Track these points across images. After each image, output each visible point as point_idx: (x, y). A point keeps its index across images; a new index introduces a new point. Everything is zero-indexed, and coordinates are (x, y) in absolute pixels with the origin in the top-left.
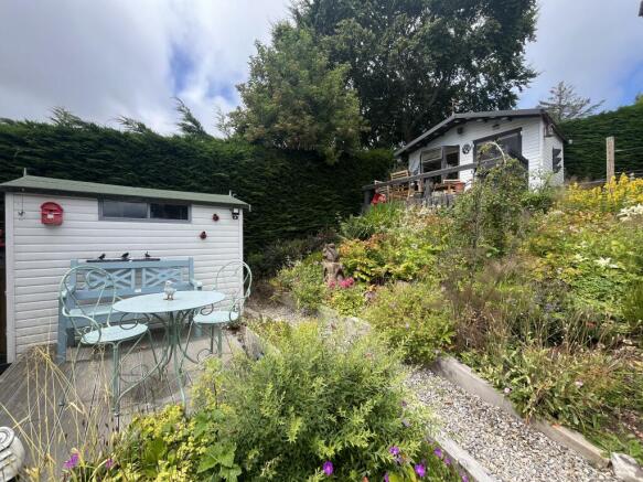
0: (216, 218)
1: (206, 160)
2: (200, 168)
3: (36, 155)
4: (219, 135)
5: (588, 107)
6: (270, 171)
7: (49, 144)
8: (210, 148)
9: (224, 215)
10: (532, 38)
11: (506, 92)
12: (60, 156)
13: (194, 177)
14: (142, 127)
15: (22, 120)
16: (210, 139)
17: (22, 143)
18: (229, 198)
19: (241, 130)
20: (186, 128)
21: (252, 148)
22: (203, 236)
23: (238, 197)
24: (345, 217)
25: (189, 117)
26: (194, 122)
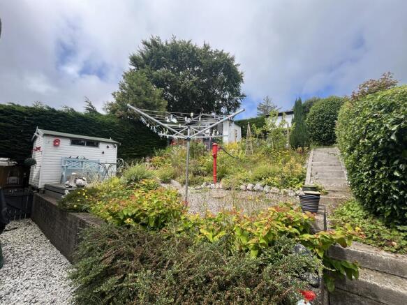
0: (108, 147)
1: (99, 124)
2: (96, 127)
3: (32, 120)
4: (104, 113)
5: (276, 109)
6: (127, 130)
7: (36, 116)
8: (100, 119)
9: (111, 146)
10: (243, 82)
11: (236, 101)
12: (40, 120)
13: (93, 131)
14: (72, 110)
15: (24, 105)
16: (100, 115)
17: (27, 115)
18: (110, 140)
19: (113, 111)
20: (88, 109)
21: (119, 120)
22: (103, 153)
23: (114, 140)
24: (157, 149)
25: (90, 105)
26: (92, 107)
